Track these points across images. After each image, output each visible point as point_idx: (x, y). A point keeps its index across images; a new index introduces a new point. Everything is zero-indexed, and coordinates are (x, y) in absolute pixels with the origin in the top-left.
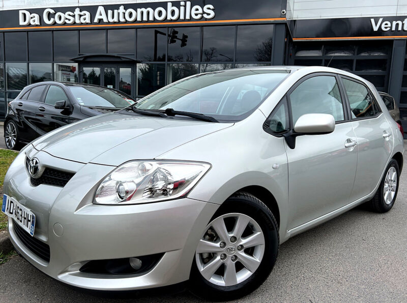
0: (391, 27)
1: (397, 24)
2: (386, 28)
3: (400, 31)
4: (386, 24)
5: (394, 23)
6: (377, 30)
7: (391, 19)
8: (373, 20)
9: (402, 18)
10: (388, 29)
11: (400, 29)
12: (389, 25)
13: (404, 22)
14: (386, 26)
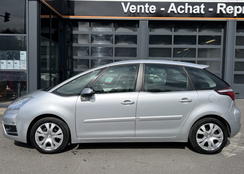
0: (137, 10)
1: (141, 8)
2: (133, 10)
3: (143, 13)
4: (133, 7)
5: (139, 7)
6: (126, 12)
7: (136, 4)
8: (123, 4)
9: (144, 3)
10: (135, 11)
11: (143, 11)
12: (135, 8)
13: (145, 6)
14: (133, 9)
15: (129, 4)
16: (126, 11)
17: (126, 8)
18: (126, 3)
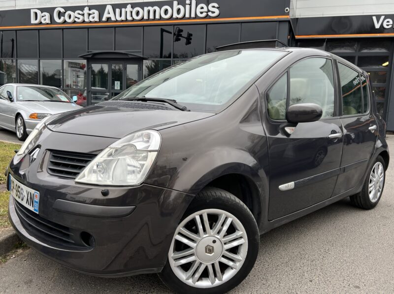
0: (393, 25)
2: (388, 25)
8: (374, 18)
12: (391, 22)
14: (388, 23)
15: (383, 18)
16: (377, 26)
17: (378, 22)
18: (378, 17)
